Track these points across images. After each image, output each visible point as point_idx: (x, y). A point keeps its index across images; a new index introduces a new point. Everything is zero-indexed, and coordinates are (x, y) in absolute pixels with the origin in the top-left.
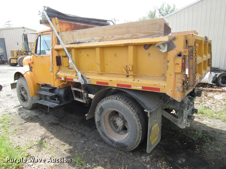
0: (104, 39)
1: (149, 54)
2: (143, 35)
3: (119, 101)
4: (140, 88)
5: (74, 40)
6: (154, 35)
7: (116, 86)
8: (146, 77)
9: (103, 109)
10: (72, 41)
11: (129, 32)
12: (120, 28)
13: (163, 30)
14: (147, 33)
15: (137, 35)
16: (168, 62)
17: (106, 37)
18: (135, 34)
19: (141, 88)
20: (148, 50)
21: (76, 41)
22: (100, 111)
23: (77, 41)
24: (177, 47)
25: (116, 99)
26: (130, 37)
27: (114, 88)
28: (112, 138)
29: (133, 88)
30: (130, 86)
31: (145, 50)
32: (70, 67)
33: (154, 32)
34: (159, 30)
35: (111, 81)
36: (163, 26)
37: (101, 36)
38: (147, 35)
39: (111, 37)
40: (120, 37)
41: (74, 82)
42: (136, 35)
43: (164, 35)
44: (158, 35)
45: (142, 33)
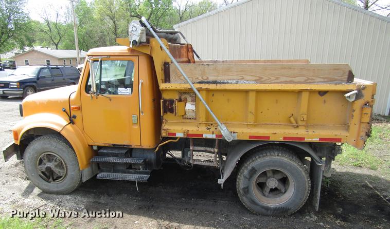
0: (263, 80)
1: (325, 101)
2: (322, 80)
3: (282, 158)
4: (316, 140)
5: (205, 78)
6: (334, 81)
7: (281, 139)
8: (323, 127)
9: (256, 171)
10: (200, 78)
11: (302, 75)
12: (290, 68)
13: (347, 77)
14: (326, 78)
15: (314, 80)
16: (354, 111)
17: (265, 78)
18: (310, 78)
19: (318, 139)
20: (323, 97)
21: (208, 78)
22: (249, 173)
23: (211, 79)
24: (365, 96)
25: (278, 155)
26: (303, 81)
27: (278, 143)
28: (265, 205)
29: (307, 140)
30: (304, 139)
31: (320, 97)
32: (186, 116)
33: (336, 77)
34: (341, 76)
35: (276, 133)
36: (347, 73)
37: (258, 75)
38: (326, 80)
39: (275, 79)
40: (289, 79)
41: (204, 139)
42: (312, 79)
43: (347, 83)
44: (340, 82)
45: (320, 78)
